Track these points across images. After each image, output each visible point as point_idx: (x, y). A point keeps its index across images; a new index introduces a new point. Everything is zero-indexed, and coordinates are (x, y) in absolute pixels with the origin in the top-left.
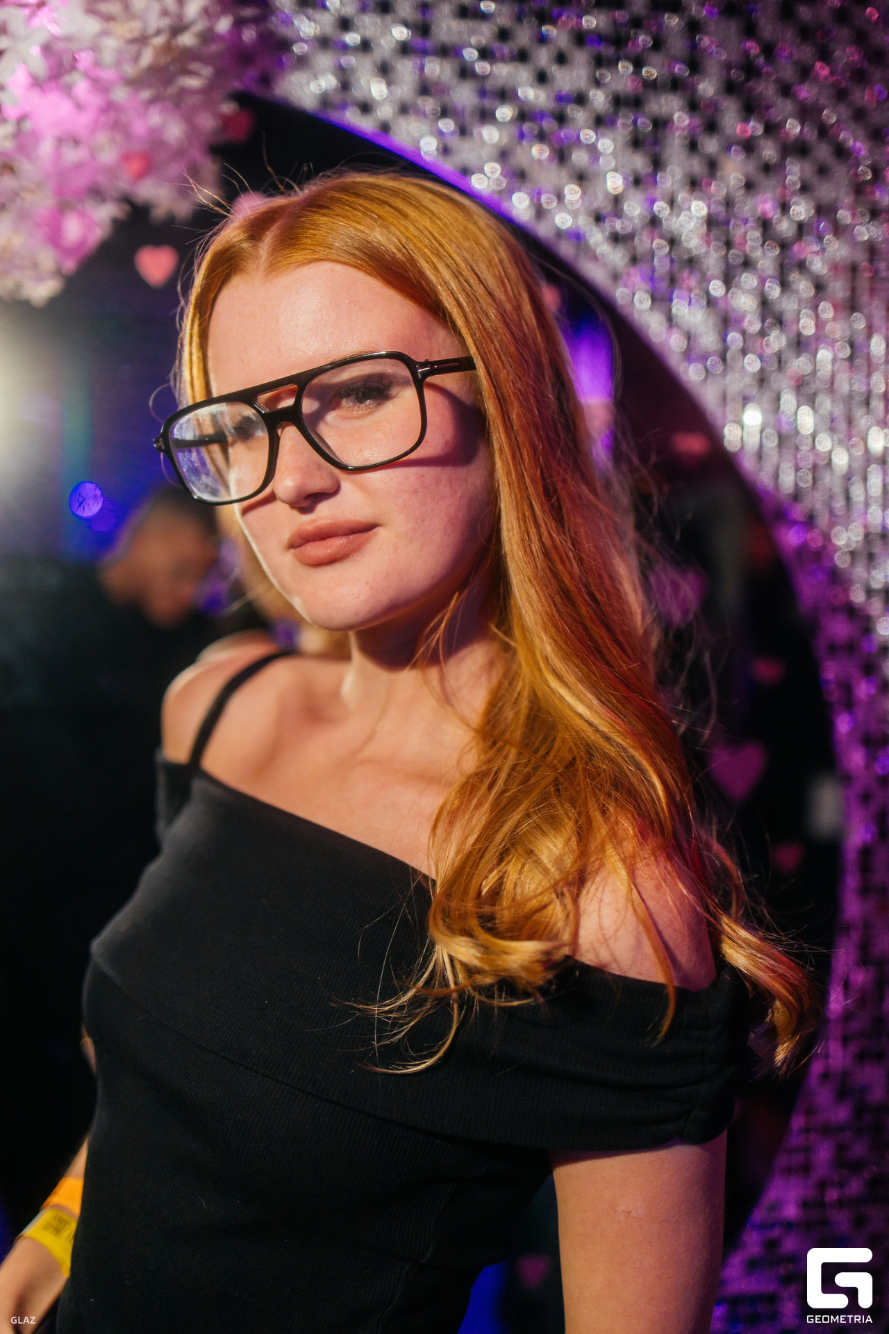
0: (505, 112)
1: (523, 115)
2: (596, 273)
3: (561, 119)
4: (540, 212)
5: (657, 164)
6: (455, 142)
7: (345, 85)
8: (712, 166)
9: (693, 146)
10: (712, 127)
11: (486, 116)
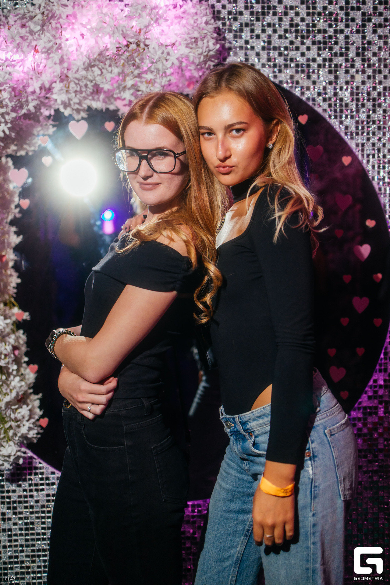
0: (293, 65)
1: (297, 66)
2: (320, 110)
3: (308, 66)
4: (303, 94)
5: (336, 77)
6: (277, 74)
7: (247, 60)
8: (353, 77)
9: (347, 72)
10: (353, 66)
11: (286, 66)
